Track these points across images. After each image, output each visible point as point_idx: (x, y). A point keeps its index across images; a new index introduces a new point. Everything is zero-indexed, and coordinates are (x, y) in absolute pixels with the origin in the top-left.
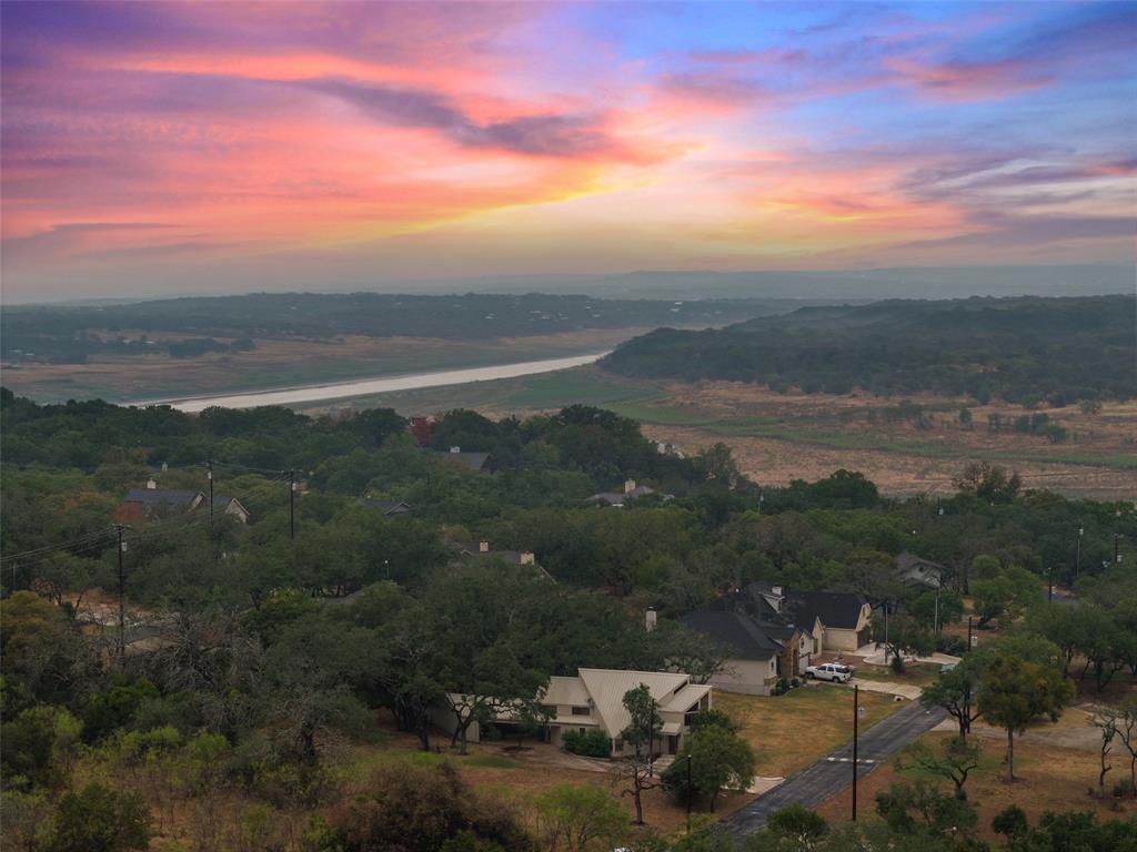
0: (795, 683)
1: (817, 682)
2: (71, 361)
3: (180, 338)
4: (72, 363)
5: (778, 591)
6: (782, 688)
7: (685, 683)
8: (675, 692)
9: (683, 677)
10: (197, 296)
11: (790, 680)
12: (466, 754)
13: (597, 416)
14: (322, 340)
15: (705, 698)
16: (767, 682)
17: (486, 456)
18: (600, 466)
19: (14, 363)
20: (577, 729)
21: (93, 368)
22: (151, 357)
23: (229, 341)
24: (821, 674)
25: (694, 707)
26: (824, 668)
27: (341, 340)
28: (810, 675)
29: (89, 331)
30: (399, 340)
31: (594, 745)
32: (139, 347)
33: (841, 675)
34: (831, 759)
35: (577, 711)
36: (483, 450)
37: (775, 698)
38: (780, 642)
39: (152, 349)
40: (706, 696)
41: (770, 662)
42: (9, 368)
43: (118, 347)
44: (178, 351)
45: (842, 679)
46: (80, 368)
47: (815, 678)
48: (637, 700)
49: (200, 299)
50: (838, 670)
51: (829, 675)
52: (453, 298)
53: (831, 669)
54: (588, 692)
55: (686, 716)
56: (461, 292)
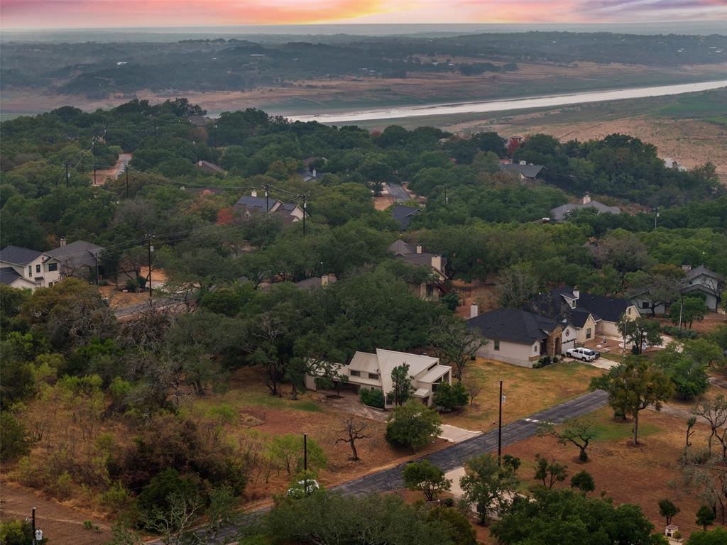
0: (556, 360)
1: (572, 360)
2: (395, 76)
3: (470, 62)
4: (396, 77)
5: (577, 294)
6: (544, 363)
7: (436, 364)
8: (429, 369)
9: (437, 360)
10: (495, 32)
11: (552, 358)
12: (296, 399)
13: (629, 141)
14: (564, 64)
15: (446, 375)
16: (531, 359)
17: (541, 167)
18: (621, 176)
19: (359, 77)
20: (369, 388)
21: (408, 81)
22: (449, 74)
23: (501, 64)
24: (575, 354)
25: (440, 380)
26: (577, 351)
27: (576, 65)
28: (569, 355)
29: (415, 56)
30: (615, 66)
31: (374, 399)
32: (444, 67)
33: (587, 357)
34: (528, 420)
35: (372, 376)
36: (541, 163)
37: (535, 370)
38: (547, 332)
39: (452, 69)
40: (447, 373)
41: (534, 346)
42: (355, 80)
43: (429, 67)
44: (466, 70)
45: (588, 359)
46: (400, 81)
47: (571, 357)
48: (400, 373)
49: (497, 34)
50: (586, 353)
51: (580, 355)
52: (659, 37)
53: (581, 352)
54: (378, 365)
55: (433, 385)
56: (666, 33)
